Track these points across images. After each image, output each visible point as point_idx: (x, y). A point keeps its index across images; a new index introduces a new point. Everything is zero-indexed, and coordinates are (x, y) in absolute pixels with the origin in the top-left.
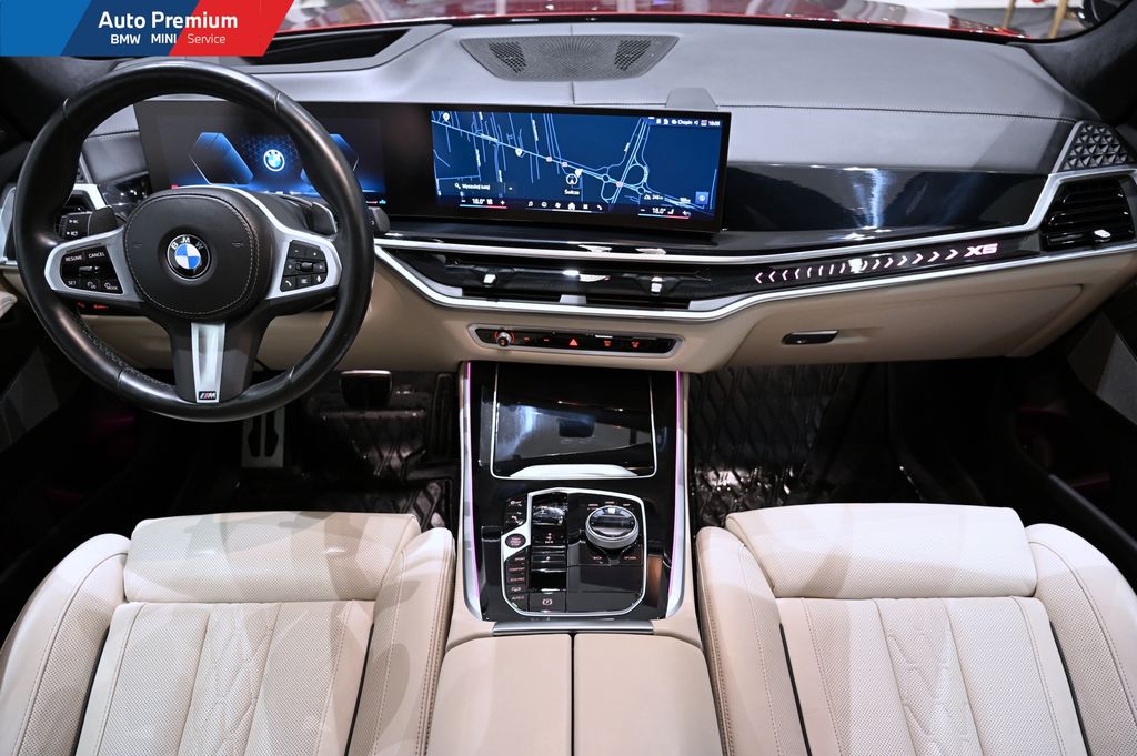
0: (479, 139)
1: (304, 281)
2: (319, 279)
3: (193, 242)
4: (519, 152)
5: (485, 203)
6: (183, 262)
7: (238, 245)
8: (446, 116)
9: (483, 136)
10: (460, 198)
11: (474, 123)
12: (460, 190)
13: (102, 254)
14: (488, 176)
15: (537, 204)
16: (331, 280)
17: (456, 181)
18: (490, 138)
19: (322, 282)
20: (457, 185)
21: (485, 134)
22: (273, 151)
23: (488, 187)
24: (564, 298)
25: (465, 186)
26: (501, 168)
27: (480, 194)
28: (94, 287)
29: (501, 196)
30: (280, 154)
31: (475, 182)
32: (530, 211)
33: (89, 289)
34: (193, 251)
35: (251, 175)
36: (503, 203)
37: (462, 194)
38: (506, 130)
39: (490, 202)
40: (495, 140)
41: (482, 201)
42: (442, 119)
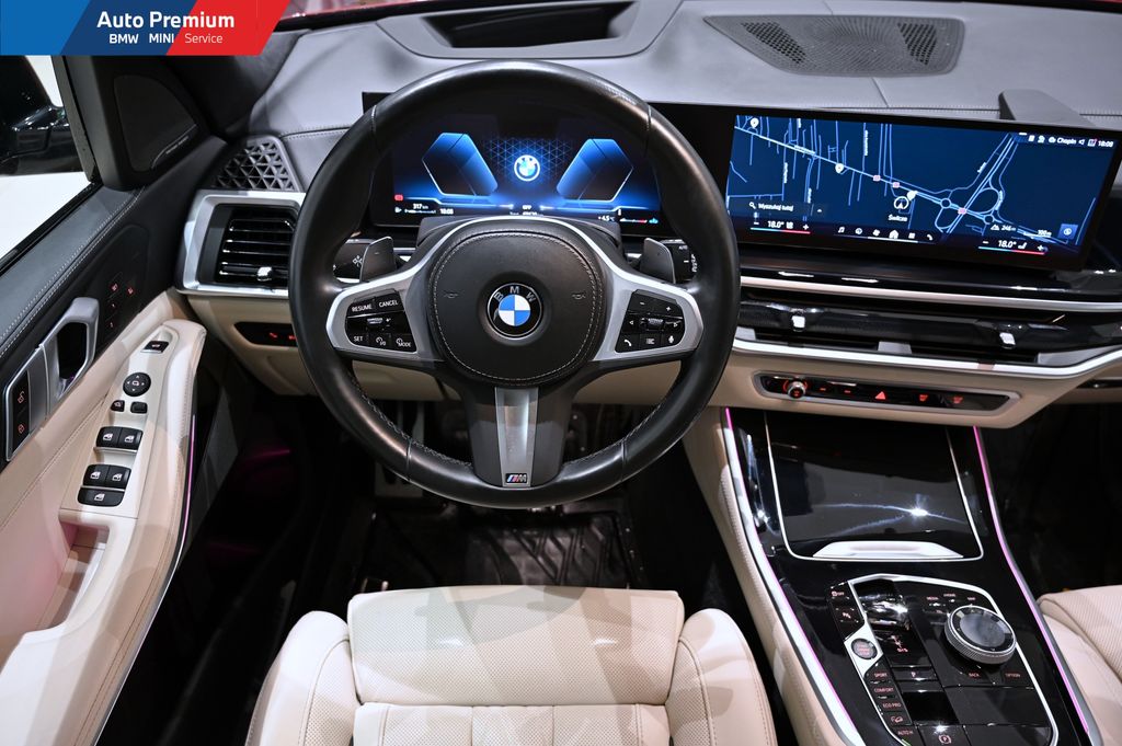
0: (790, 152)
1: (650, 341)
2: (671, 339)
3: (523, 293)
4: (839, 168)
5: (784, 227)
6: (508, 317)
7: (579, 297)
8: (755, 122)
9: (797, 148)
10: (753, 219)
11: (789, 132)
12: (752, 211)
13: (394, 303)
14: (794, 194)
15: (849, 230)
16: (687, 342)
17: (752, 199)
18: (804, 150)
19: (675, 343)
20: (752, 204)
21: (801, 145)
22: (527, 157)
23: (791, 209)
24: (882, 346)
25: (761, 206)
26: (813, 186)
27: (777, 216)
28: (384, 343)
29: (805, 219)
30: (535, 161)
31: (777, 201)
32: (841, 238)
33: (378, 346)
34: (522, 304)
35: (495, 184)
36: (806, 227)
37: (756, 215)
38: (828, 140)
39: (790, 225)
40: (812, 153)
41: (780, 224)
42: (749, 125)
